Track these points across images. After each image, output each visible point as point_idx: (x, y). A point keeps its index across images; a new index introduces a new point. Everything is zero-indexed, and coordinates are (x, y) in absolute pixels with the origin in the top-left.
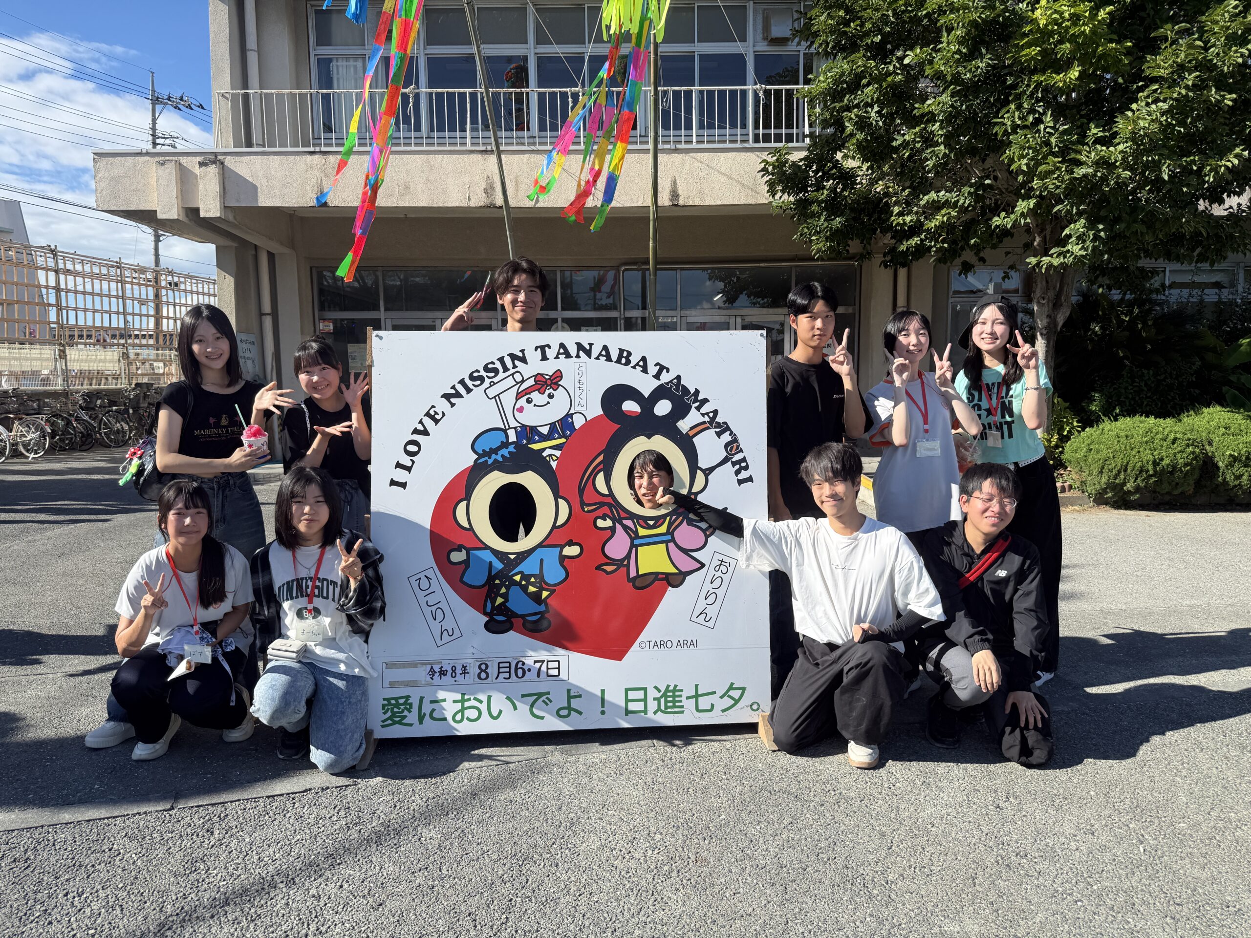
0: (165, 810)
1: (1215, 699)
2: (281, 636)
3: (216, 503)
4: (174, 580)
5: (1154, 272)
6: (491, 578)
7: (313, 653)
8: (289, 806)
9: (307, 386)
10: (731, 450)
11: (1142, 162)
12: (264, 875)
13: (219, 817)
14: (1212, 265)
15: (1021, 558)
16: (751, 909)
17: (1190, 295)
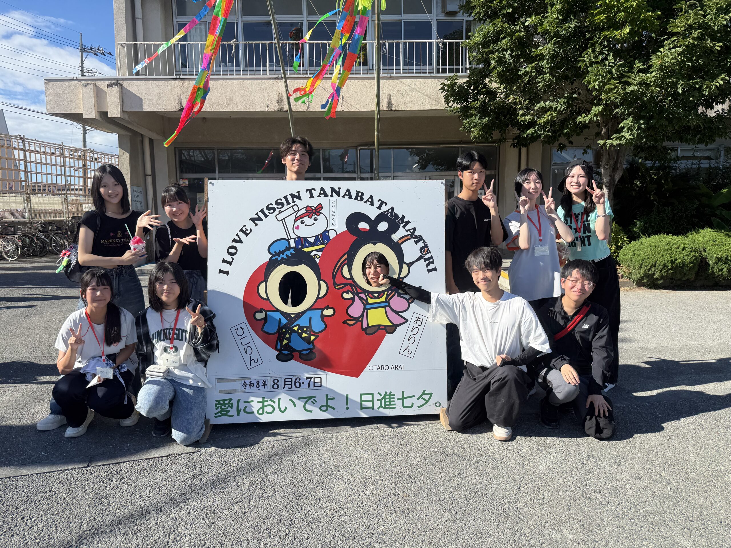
0: (83, 467)
1: (710, 399)
2: (154, 363)
3: (115, 283)
4: (90, 329)
5: (673, 149)
6: (280, 328)
7: (173, 373)
8: (159, 464)
9: (169, 214)
10: (424, 252)
11: (666, 83)
12: (143, 506)
13: (117, 471)
14: (706, 145)
15: (597, 317)
16: (436, 525)
17: (693, 164)
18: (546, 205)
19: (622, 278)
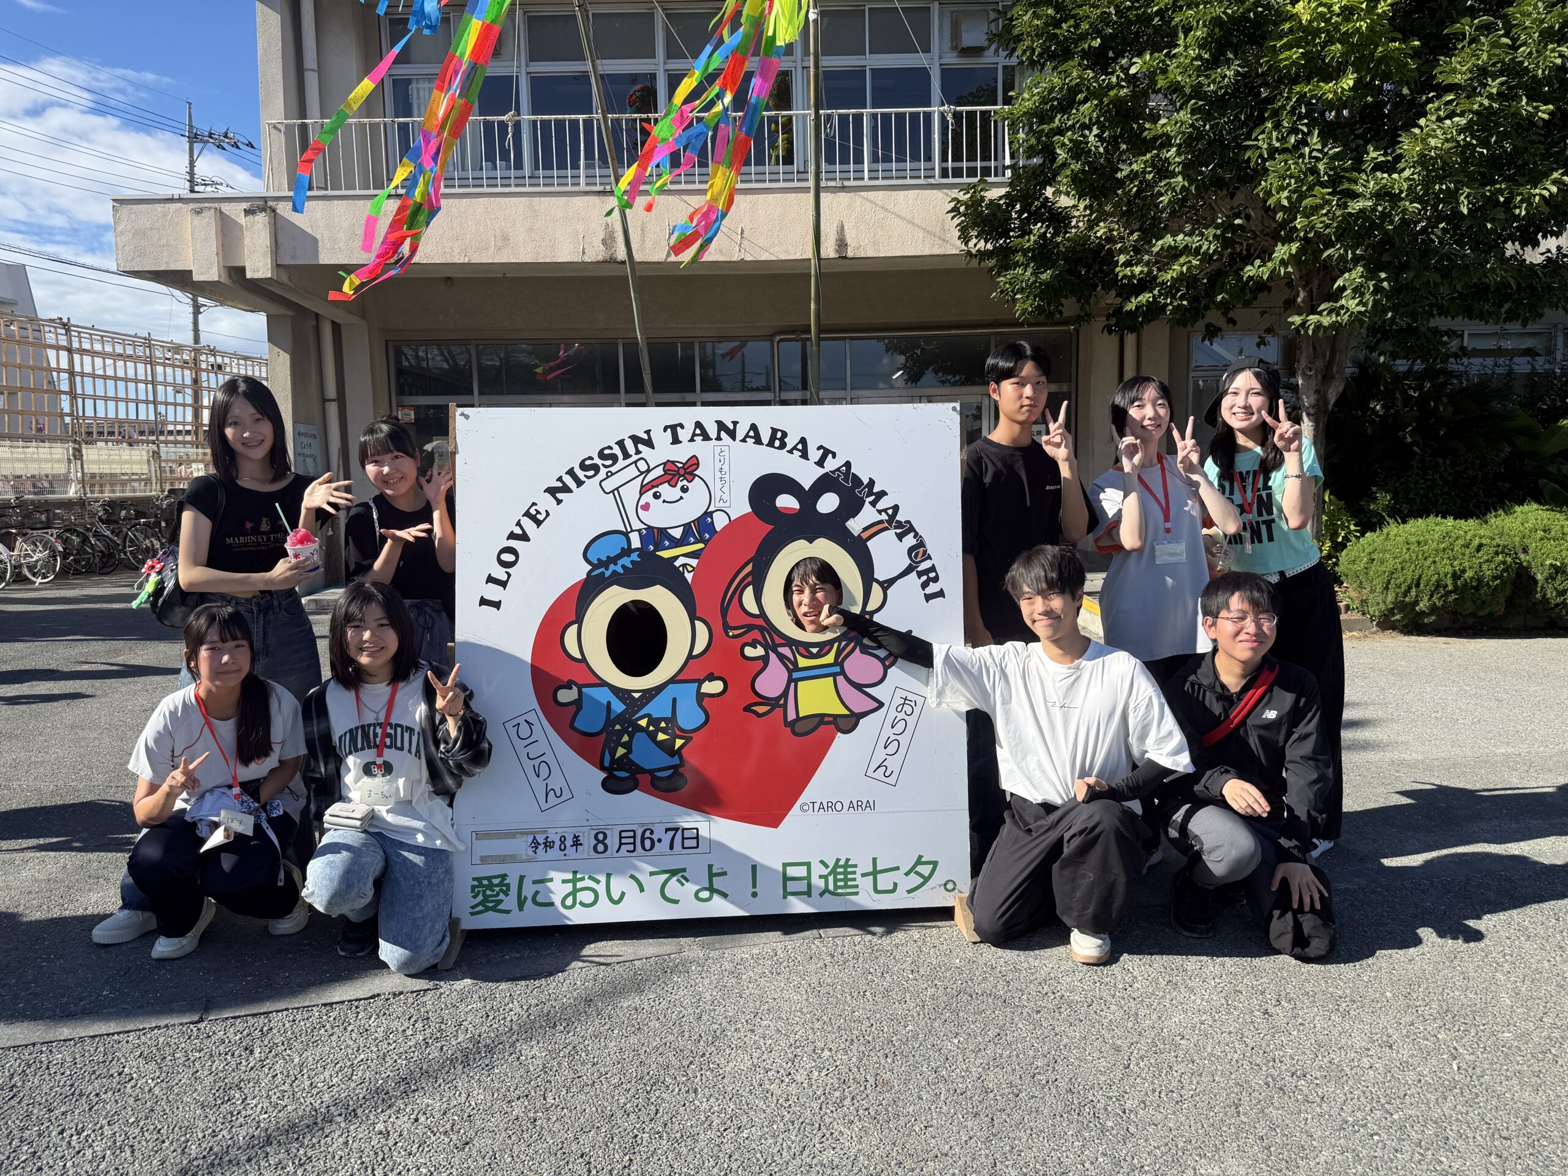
0: (191, 1023)
1: (1543, 873)
2: (341, 798)
3: (256, 630)
4: (206, 729)
5: (1452, 333)
6: (609, 722)
7: (382, 820)
8: (351, 1016)
9: (376, 480)
10: (916, 556)
11: (1433, 192)
12: (317, 1106)
13: (261, 1030)
14: (1524, 325)
15: (1294, 696)
16: (947, 1147)
17: (1496, 365)
18: (1181, 455)
19: (1346, 612)
